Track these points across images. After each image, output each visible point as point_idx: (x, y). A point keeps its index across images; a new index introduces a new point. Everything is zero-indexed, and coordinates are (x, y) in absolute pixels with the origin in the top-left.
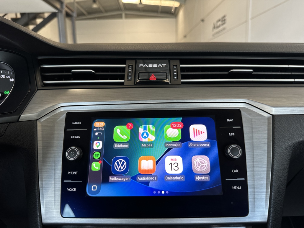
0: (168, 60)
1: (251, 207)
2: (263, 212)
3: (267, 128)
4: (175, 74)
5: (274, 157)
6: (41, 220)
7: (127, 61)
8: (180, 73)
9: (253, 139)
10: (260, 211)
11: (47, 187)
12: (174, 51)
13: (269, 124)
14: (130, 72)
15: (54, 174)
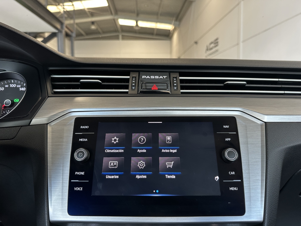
0: (168, 73)
1: (247, 207)
2: (259, 212)
3: (260, 134)
4: (175, 84)
5: (267, 160)
6: (48, 217)
7: (131, 73)
8: (179, 85)
9: (247, 144)
10: (256, 211)
11: (55, 186)
12: (174, 65)
13: (262, 131)
14: (134, 83)
15: (62, 174)
